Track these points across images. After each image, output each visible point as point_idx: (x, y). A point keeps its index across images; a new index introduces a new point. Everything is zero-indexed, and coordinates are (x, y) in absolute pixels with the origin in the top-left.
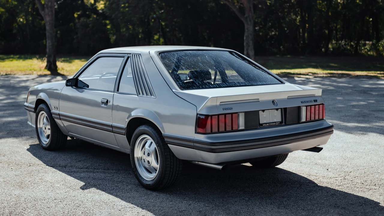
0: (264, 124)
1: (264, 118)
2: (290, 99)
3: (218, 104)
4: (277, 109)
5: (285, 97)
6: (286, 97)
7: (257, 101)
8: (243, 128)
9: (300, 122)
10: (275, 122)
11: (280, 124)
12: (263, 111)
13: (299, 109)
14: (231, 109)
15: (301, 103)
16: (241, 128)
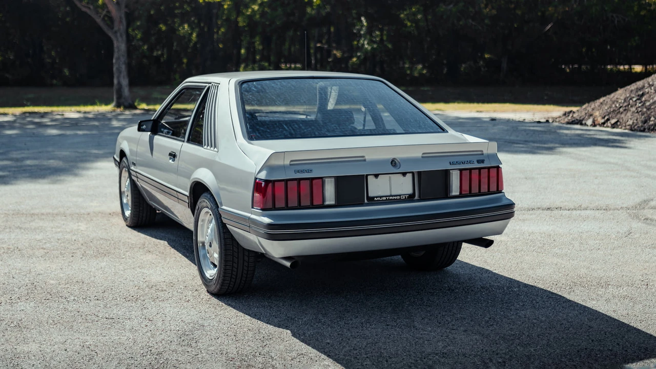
0: (377, 197)
1: (377, 187)
2: (426, 157)
3: (287, 162)
4: (404, 174)
5: (418, 154)
6: (420, 155)
7: (362, 160)
8: (333, 202)
9: (449, 196)
10: (400, 196)
11: (411, 198)
12: (376, 176)
13: (446, 174)
14: (310, 171)
15: (449, 164)
16: (327, 203)
